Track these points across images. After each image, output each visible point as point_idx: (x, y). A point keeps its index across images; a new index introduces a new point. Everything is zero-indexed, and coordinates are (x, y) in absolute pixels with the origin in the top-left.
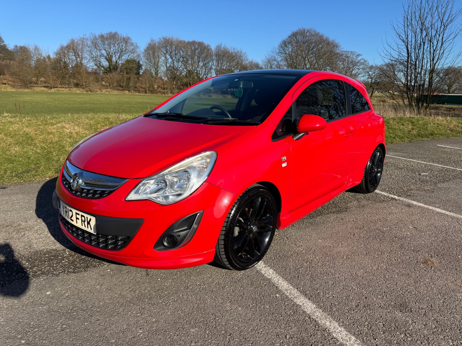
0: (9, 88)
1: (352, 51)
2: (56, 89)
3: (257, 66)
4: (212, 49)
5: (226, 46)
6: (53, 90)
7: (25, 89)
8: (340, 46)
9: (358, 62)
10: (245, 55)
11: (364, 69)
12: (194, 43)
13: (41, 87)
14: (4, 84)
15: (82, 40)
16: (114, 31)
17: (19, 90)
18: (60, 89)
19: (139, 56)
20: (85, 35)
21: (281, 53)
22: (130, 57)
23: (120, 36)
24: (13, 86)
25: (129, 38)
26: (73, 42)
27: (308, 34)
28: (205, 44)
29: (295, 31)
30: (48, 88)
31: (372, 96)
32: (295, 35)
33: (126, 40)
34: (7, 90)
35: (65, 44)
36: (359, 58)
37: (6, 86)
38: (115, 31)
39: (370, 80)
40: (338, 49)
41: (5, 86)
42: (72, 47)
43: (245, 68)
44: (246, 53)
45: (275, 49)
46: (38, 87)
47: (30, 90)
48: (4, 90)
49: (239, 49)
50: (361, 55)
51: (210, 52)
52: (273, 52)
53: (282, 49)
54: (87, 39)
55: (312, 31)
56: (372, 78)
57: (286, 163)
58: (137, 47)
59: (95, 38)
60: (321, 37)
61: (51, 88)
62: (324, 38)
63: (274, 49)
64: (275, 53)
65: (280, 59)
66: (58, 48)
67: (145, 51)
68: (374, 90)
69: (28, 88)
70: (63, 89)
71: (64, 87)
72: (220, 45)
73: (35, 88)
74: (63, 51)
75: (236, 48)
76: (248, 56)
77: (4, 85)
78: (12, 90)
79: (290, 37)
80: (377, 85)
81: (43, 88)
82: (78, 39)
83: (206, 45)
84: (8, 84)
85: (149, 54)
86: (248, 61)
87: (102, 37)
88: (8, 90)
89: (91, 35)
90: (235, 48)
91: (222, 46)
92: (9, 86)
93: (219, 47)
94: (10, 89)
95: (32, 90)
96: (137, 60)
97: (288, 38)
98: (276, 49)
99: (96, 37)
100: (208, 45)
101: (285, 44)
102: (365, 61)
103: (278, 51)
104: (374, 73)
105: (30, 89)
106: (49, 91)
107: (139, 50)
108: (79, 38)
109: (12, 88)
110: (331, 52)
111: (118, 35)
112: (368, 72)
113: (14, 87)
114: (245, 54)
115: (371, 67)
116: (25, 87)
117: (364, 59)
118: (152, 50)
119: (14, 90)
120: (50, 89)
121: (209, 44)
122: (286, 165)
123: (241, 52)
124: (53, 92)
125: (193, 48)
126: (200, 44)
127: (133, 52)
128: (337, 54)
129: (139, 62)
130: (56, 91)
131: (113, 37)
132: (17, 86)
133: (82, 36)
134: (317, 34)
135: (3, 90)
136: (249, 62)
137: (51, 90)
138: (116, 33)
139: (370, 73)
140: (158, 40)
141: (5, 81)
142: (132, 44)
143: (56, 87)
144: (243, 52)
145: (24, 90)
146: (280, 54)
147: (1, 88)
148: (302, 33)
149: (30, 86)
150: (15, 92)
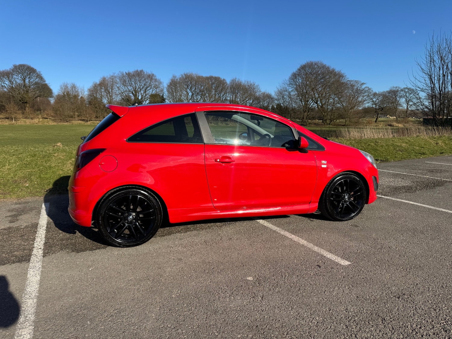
0: (51, 122)
1: (357, 80)
2: (91, 122)
3: (269, 96)
4: (227, 83)
6: (89, 123)
7: (64, 122)
8: (346, 76)
9: (363, 90)
11: (368, 96)
12: (211, 78)
13: (78, 120)
14: (45, 119)
15: (113, 78)
16: (139, 69)
17: (59, 124)
18: (95, 122)
19: (162, 90)
20: (115, 73)
21: (291, 84)
22: (154, 92)
23: (145, 73)
24: (54, 121)
25: (153, 75)
26: (104, 79)
27: (316, 66)
28: (221, 78)
29: (304, 64)
30: (84, 121)
31: (377, 121)
32: (303, 67)
33: (151, 77)
34: (49, 124)
35: (98, 82)
36: (363, 87)
37: (48, 120)
38: (141, 69)
39: (374, 106)
40: (344, 79)
41: (47, 121)
42: (103, 84)
43: (257, 99)
44: (258, 85)
45: (286, 80)
46: (75, 121)
47: (69, 123)
48: (47, 124)
49: (252, 82)
50: (365, 84)
51: (225, 86)
52: (284, 84)
53: (292, 81)
54: (115, 77)
55: (319, 64)
56: (376, 104)
58: (160, 83)
59: (123, 76)
60: (328, 68)
61: (87, 121)
62: (331, 69)
63: (285, 81)
64: (286, 85)
65: (291, 89)
67: (168, 86)
68: (379, 115)
69: (67, 122)
70: (97, 122)
71: (98, 120)
72: (235, 79)
73: (73, 122)
74: (95, 89)
75: (250, 82)
76: (260, 88)
77: (47, 120)
78: (53, 124)
79: (299, 70)
80: (381, 111)
81: (80, 121)
82: (108, 77)
83: (222, 79)
84: (50, 119)
85: (172, 89)
86: (261, 93)
87: (129, 74)
88: (50, 124)
89: (120, 73)
90: (249, 81)
91: (237, 80)
92: (50, 120)
93: (233, 81)
94: (52, 123)
95: (71, 124)
96: (161, 95)
97: (297, 70)
99: (123, 74)
100: (224, 80)
101: (294, 76)
102: (369, 89)
103: (288, 83)
104: (378, 99)
105: (69, 122)
106: (86, 124)
107: (162, 86)
108: (110, 76)
109: (53, 122)
110: (338, 81)
111: (144, 73)
112: (372, 99)
113: (55, 121)
114: (257, 86)
115: (375, 94)
116: (65, 121)
117: (368, 87)
118: (174, 85)
119: (55, 124)
120: (86, 122)
121: (224, 78)
123: (254, 85)
124: (89, 124)
125: (210, 83)
126: (217, 79)
127: (156, 87)
128: (343, 83)
129: (163, 96)
130: (92, 123)
131: (139, 74)
132: (58, 120)
133: (112, 74)
134: (324, 67)
135: (45, 124)
136: (262, 94)
137: (87, 123)
138: (141, 71)
139: (374, 100)
140: (181, 76)
141: (45, 116)
142: (156, 80)
143: (92, 120)
144: (256, 85)
145: (64, 123)
146: (291, 85)
147: (44, 122)
148: (310, 65)
149: (69, 120)
150: (56, 125)
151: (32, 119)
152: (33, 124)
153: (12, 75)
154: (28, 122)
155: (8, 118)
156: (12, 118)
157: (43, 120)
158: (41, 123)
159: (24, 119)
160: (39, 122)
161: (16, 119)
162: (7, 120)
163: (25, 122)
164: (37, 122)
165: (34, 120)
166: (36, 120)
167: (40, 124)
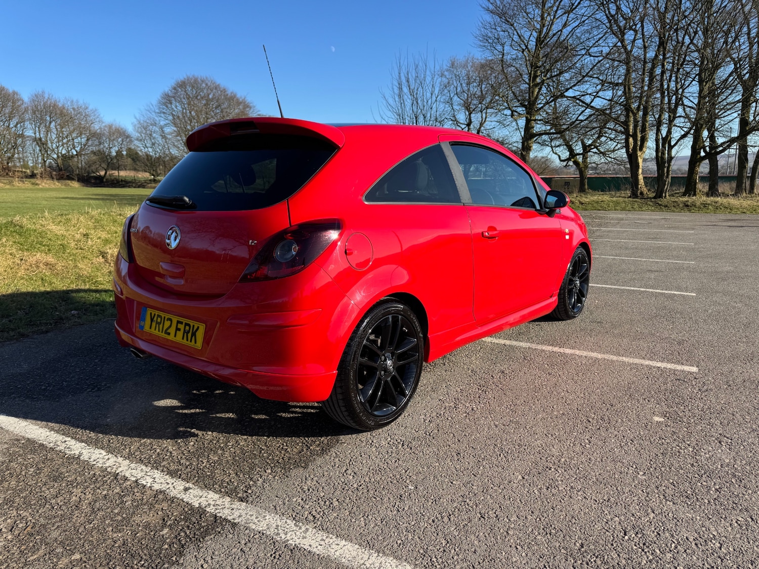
3: (121, 134)
4: (23, 101)
5: (52, 96)
8: (254, 107)
10: (96, 113)
21: (164, 113)
27: (203, 85)
28: (7, 90)
29: (182, 78)
32: (182, 85)
40: (253, 111)
43: (97, 136)
44: (96, 110)
45: (153, 106)
49: (81, 102)
51: (19, 106)
52: (149, 111)
53: (164, 107)
55: (209, 81)
60: (224, 91)
62: (229, 92)
63: (151, 107)
64: (154, 113)
65: (164, 122)
72: (40, 92)
75: (77, 101)
76: (102, 116)
79: (174, 88)
83: (11, 91)
86: (104, 125)
90: (75, 100)
91: (46, 96)
93: (36, 97)
97: (171, 89)
98: (154, 106)
100: (14, 93)
101: (167, 100)
103: (158, 111)
114: (94, 111)
121: (16, 90)
123: (87, 108)
134: (217, 87)
144: (91, 107)
146: (162, 115)
148: (195, 83)
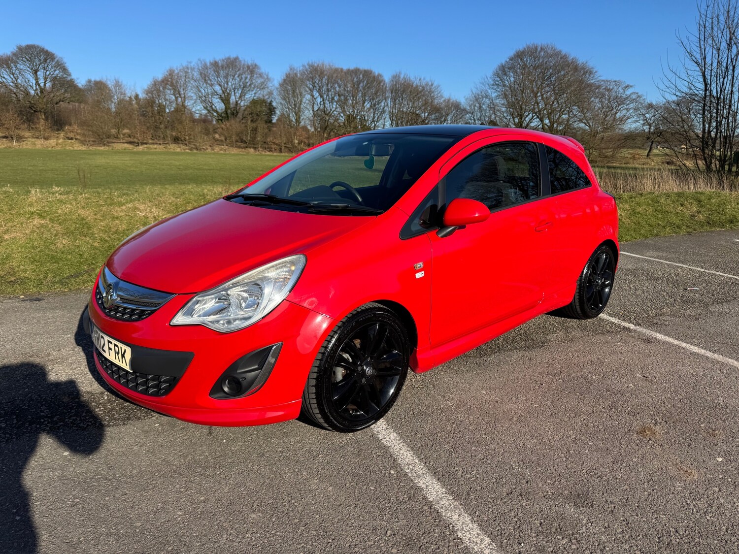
0: (77, 145)
1: (617, 80)
2: (145, 146)
3: (456, 106)
4: (384, 81)
5: (407, 76)
6: (141, 148)
7: (100, 146)
8: (596, 72)
9: (627, 98)
10: (439, 89)
11: (636, 109)
12: (356, 72)
13: (123, 143)
14: (70, 139)
15: (186, 70)
16: (233, 56)
17: (91, 148)
18: (151, 146)
19: (271, 93)
20: (190, 62)
21: (497, 85)
22: (257, 95)
23: (243, 62)
24: (83, 142)
25: (256, 65)
26: (171, 73)
27: (542, 54)
28: (374, 73)
29: (521, 49)
30: (133, 145)
31: (651, 154)
32: (520, 55)
33: (252, 70)
34: (73, 148)
35: (160, 77)
36: (628, 92)
37: (73, 141)
38: (235, 56)
39: (646, 128)
40: (593, 77)
41: (71, 143)
42: (170, 82)
43: (437, 110)
44: (439, 86)
45: (487, 78)
46: (119, 144)
47: (107, 148)
48: (70, 148)
49: (428, 79)
50: (631, 86)
51: (383, 86)
52: (483, 84)
53: (498, 79)
54: (193, 69)
55: (549, 49)
56: (650, 125)
57: (423, 272)
58: (268, 79)
59: (205, 67)
60: (564, 57)
61: (138, 145)
62: (570, 59)
63: (486, 79)
64: (487, 86)
65: (496, 94)
66: (149, 83)
67: (281, 85)
68: (654, 145)
69: (104, 145)
70: (155, 146)
71: (157, 143)
72: (398, 74)
73: (115, 145)
74: (158, 87)
75: (424, 79)
76: (442, 91)
77: (70, 141)
78: (80, 148)
79: (511, 59)
80: (659, 136)
81: (126, 144)
82: (179, 69)
83: (377, 74)
84: (76, 139)
85: (286, 90)
86: (443, 99)
87: (215, 64)
88: (76, 148)
89: (199, 62)
90: (422, 79)
91: (402, 76)
92: (77, 141)
93: (396, 77)
94: (78, 147)
95: (111, 148)
96: (269, 101)
97: (508, 60)
98: (489, 79)
99: (205, 64)
100: (379, 75)
101: (503, 70)
102: (639, 97)
103: (492, 82)
104: (654, 116)
105: (108, 146)
106: (135, 150)
107: (271, 85)
108: (181, 68)
109: (82, 145)
110: (581, 82)
111: (240, 62)
112: (644, 115)
113: (84, 144)
115: (650, 106)
116: (100, 144)
117: (637, 93)
118: (291, 83)
119: (84, 148)
120: (136, 146)
121: (380, 73)
122: (423, 275)
123: (432, 85)
124: (140, 150)
125: (355, 80)
126: (367, 73)
127: (262, 86)
128: (590, 85)
129: (270, 103)
130: (145, 149)
131: (231, 65)
132: (89, 141)
133: (185, 64)
134: (557, 54)
135: (68, 148)
136: (445, 101)
137: (138, 147)
138: (237, 59)
139: (647, 116)
140: (301, 68)
141: (71, 135)
142: (261, 75)
143: (146, 144)
144: (435, 84)
145: (98, 148)
146: (495, 87)
147: (66, 145)
148: (532, 52)
149: (108, 142)
150: (85, 150)
151: (46, 139)
152: (47, 147)
153: (15, 63)
154: (40, 143)
155: (6, 137)
156: (12, 138)
157: (65, 142)
158: (60, 146)
159: (33, 140)
160: (57, 145)
161: (20, 138)
162: (4, 139)
163: (34, 144)
164: (53, 144)
165: (49, 141)
166: (52, 142)
167: (59, 148)
